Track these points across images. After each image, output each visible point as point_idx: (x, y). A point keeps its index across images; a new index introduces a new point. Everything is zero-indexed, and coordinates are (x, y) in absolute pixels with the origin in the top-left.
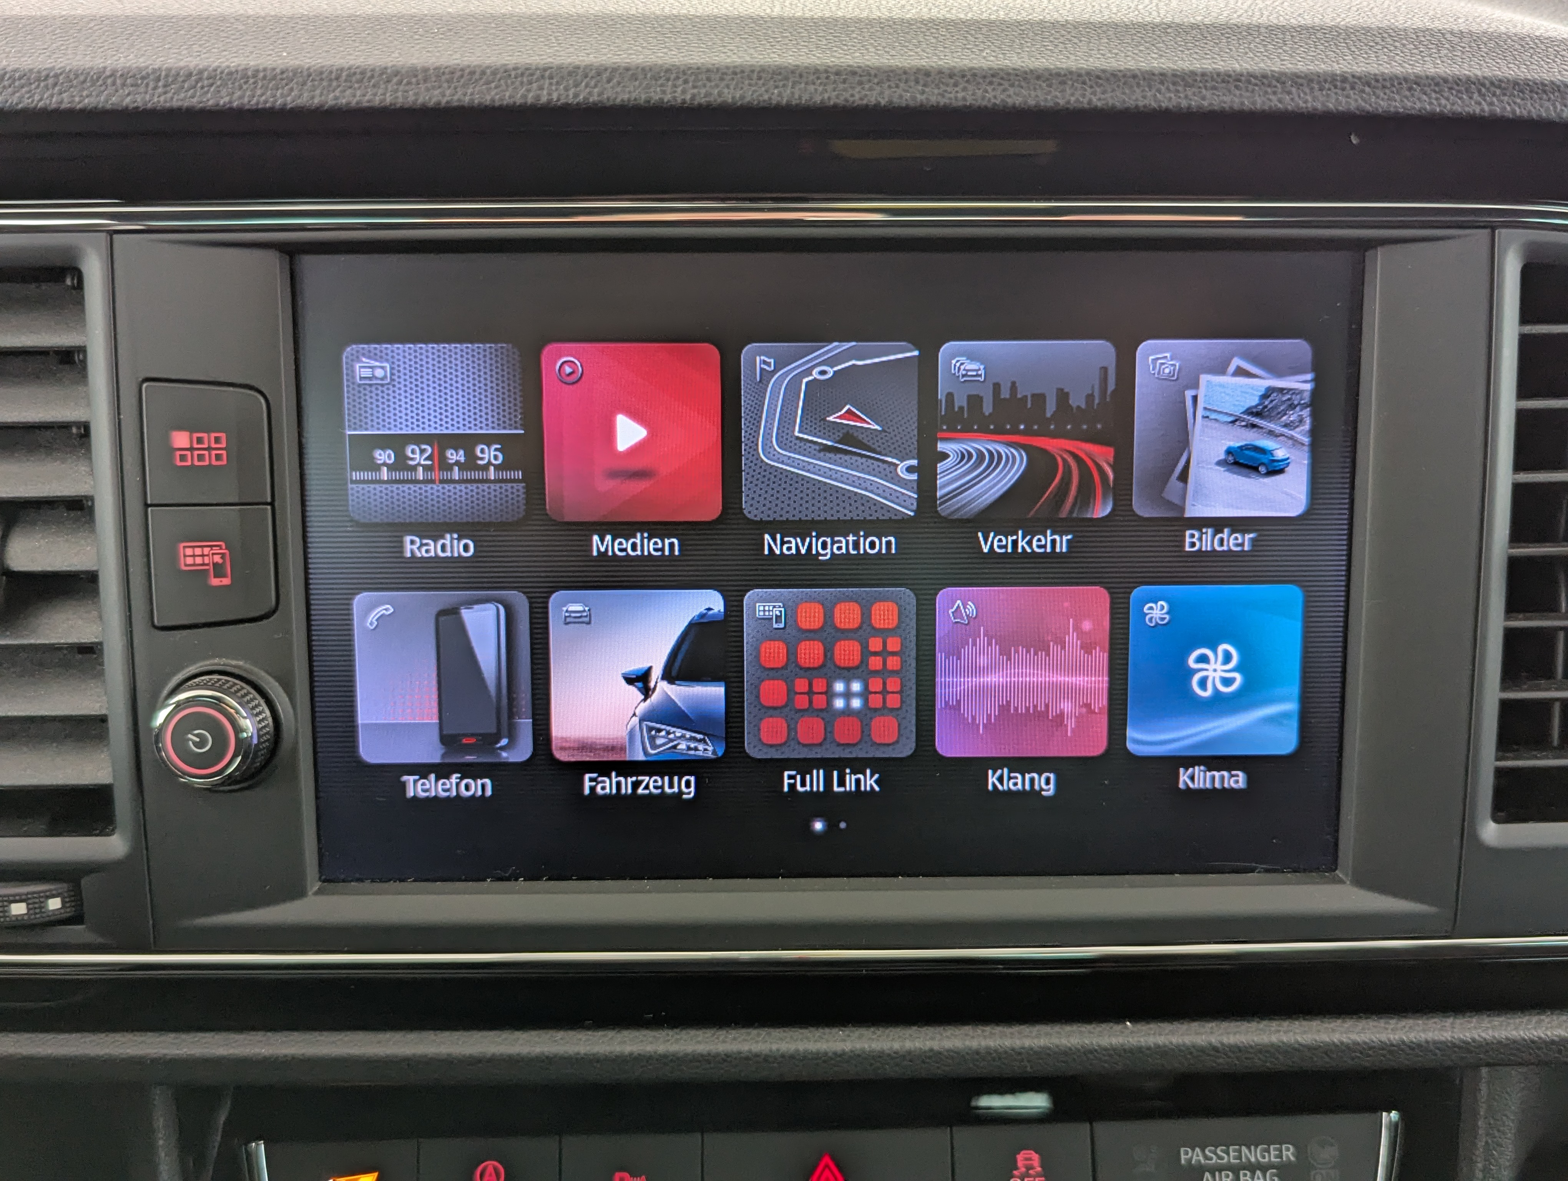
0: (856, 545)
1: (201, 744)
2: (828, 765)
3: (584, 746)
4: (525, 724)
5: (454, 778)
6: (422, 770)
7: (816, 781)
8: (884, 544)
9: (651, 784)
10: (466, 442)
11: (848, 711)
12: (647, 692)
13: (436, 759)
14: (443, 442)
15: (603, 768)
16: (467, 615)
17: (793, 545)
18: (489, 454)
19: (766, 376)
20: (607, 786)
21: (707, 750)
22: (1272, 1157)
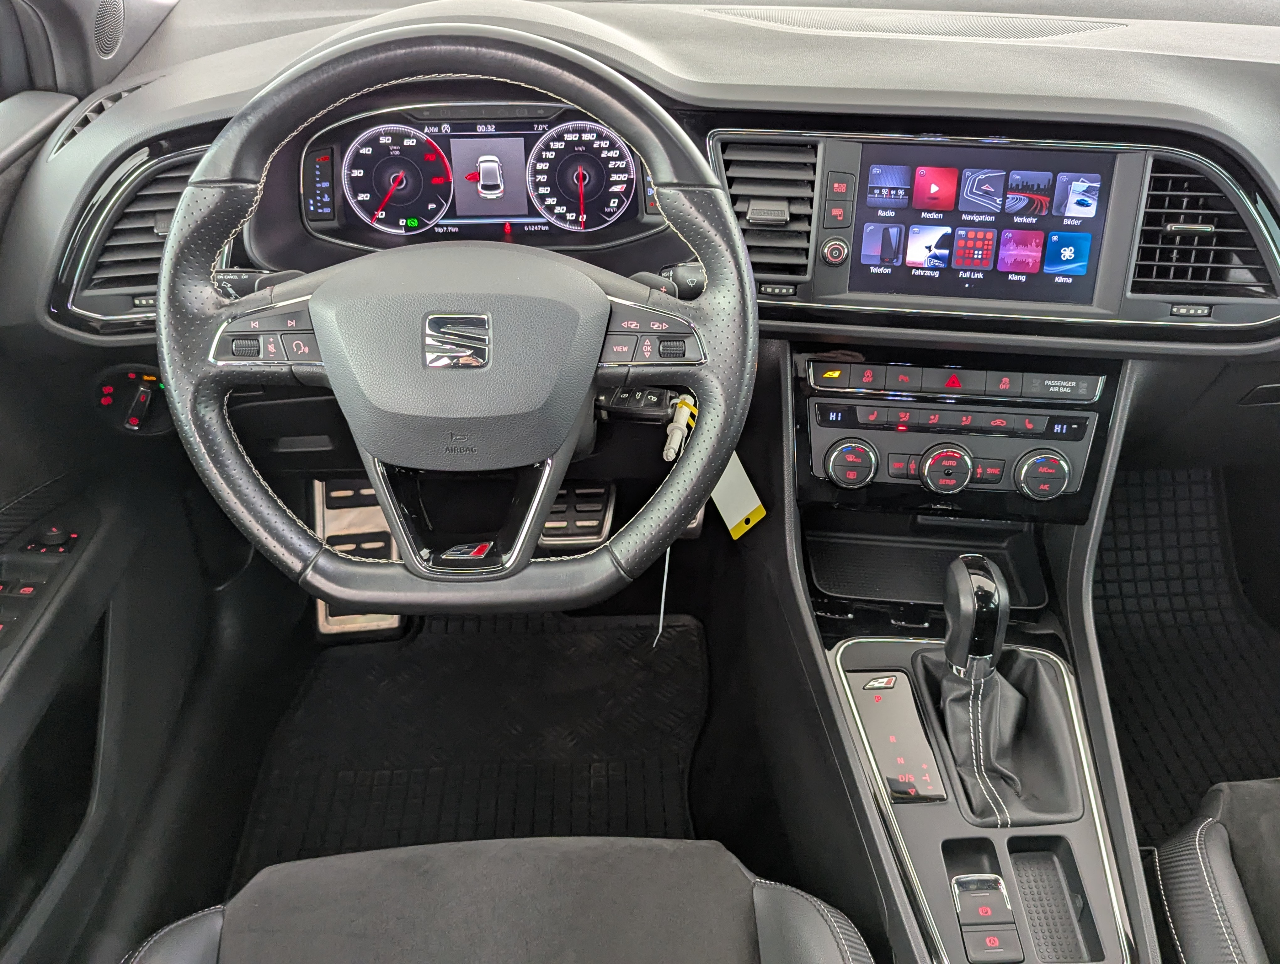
0: (985, 218)
1: (836, 253)
2: (971, 271)
3: (913, 263)
4: (901, 256)
5: (883, 268)
6: (875, 266)
7: (967, 275)
8: (991, 218)
9: (928, 273)
10: (896, 189)
11: (977, 258)
12: (930, 251)
13: (878, 263)
14: (891, 189)
15: (917, 268)
16: (890, 230)
17: (970, 218)
18: (901, 192)
19: (968, 177)
20: (918, 273)
21: (942, 265)
22: (1069, 385)
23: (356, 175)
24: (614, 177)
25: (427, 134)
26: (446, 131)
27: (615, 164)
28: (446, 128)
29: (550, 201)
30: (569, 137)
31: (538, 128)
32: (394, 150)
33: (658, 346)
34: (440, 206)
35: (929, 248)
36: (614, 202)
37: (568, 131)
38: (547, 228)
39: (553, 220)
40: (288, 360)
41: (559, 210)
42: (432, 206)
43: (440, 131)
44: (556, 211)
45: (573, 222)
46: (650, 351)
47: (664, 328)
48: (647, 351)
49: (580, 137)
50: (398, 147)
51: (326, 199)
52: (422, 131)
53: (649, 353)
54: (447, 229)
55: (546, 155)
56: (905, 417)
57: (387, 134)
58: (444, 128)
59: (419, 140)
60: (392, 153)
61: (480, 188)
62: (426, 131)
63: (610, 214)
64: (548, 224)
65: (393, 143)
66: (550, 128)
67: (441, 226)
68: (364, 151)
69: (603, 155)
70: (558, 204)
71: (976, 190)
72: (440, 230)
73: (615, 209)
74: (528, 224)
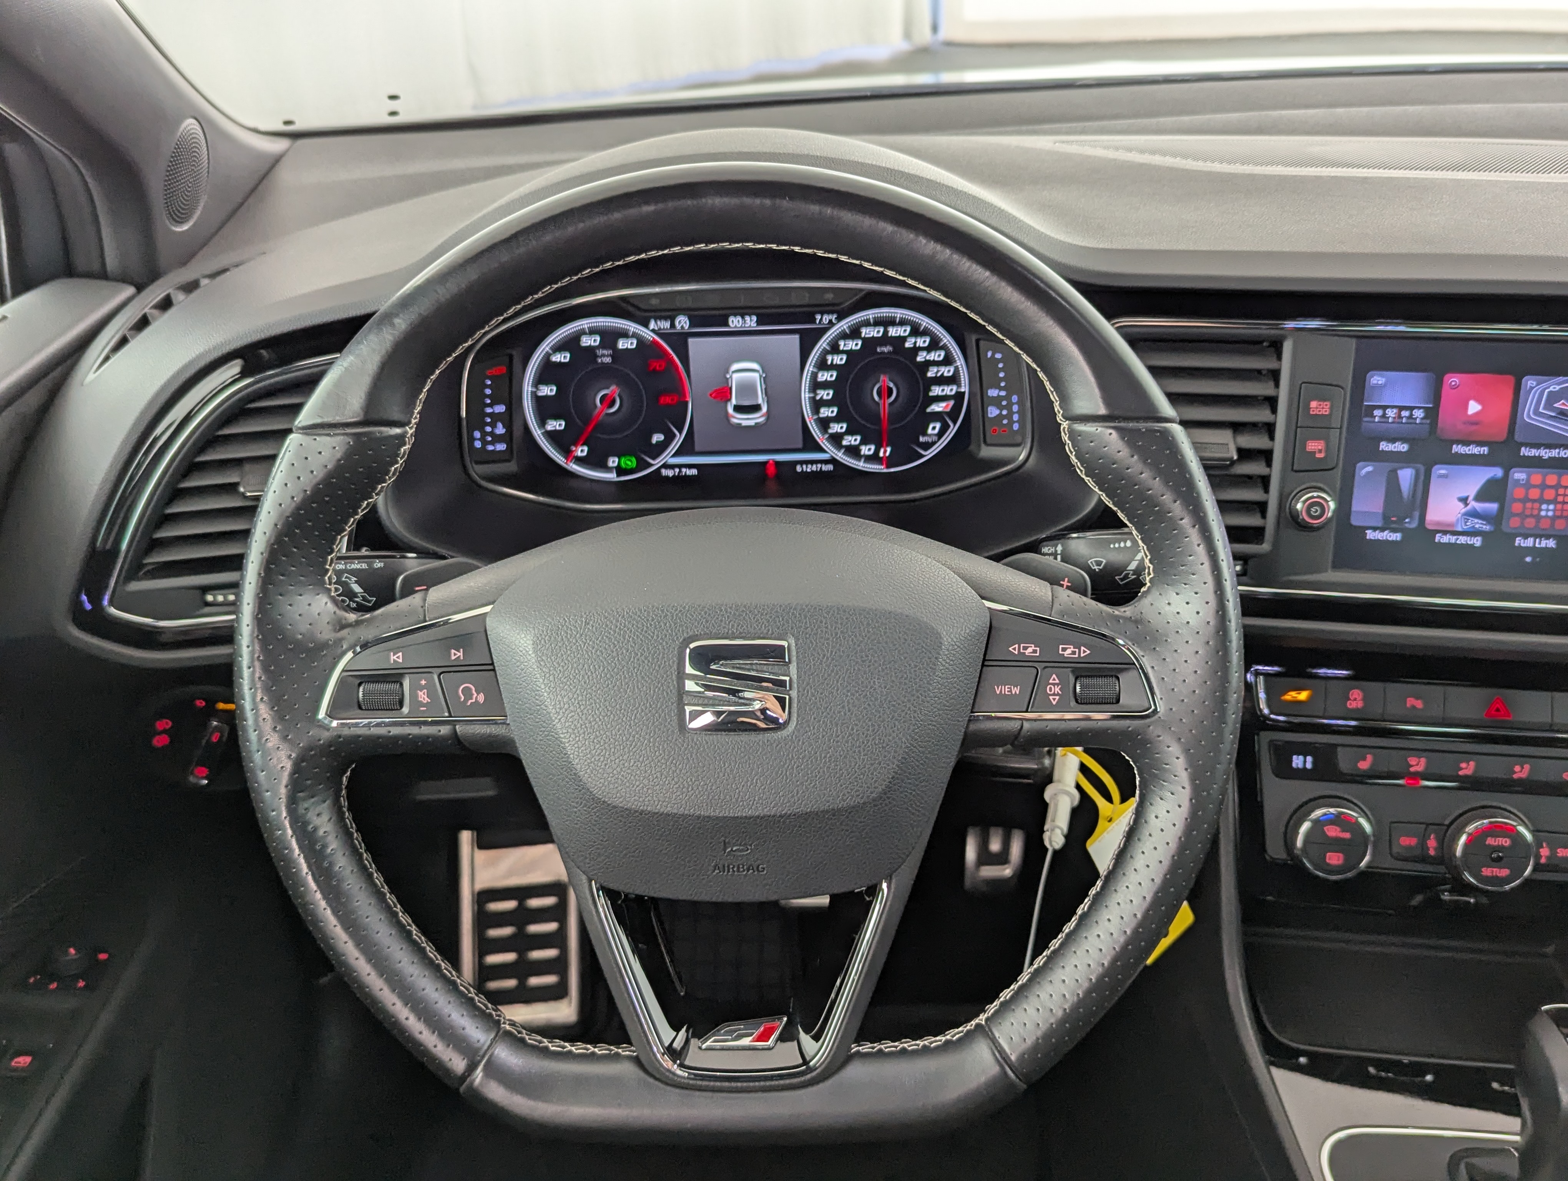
0: (1559, 453)
1: (1317, 511)
2: (1536, 536)
3: (1438, 523)
4: (1417, 514)
5: (1386, 532)
6: (1375, 529)
7: (1530, 542)
9: (1462, 540)
10: (1411, 409)
11: (1547, 516)
12: (1466, 505)
13: (1380, 525)
14: (1401, 408)
15: (1445, 533)
16: (1399, 472)
17: (1534, 452)
18: (1419, 414)
19: (1532, 388)
20: (1446, 539)
21: (1487, 528)
23: (544, 394)
24: (936, 391)
25: (653, 331)
26: (682, 327)
27: (938, 371)
28: (682, 322)
29: (837, 428)
30: (868, 332)
31: (821, 319)
32: (603, 355)
33: (1071, 685)
34: (670, 437)
35: (1464, 500)
36: (934, 428)
37: (867, 324)
38: (830, 467)
39: (840, 456)
40: (451, 716)
41: (851, 440)
42: (657, 438)
43: (673, 326)
44: (844, 443)
45: (869, 459)
46: (1058, 694)
47: (1082, 655)
48: (1054, 694)
49: (886, 332)
50: (610, 352)
51: (500, 430)
52: (646, 326)
53: (1057, 698)
54: (680, 471)
55: (832, 360)
56: (1417, 765)
57: (592, 332)
58: (680, 322)
59: (641, 341)
60: (599, 361)
61: (730, 410)
62: (651, 327)
63: (927, 446)
64: (833, 461)
65: (602, 345)
66: (839, 319)
67: (672, 467)
68: (558, 358)
69: (919, 359)
70: (850, 432)
71: (1544, 408)
72: (670, 473)
73: (935, 438)
74: (802, 463)
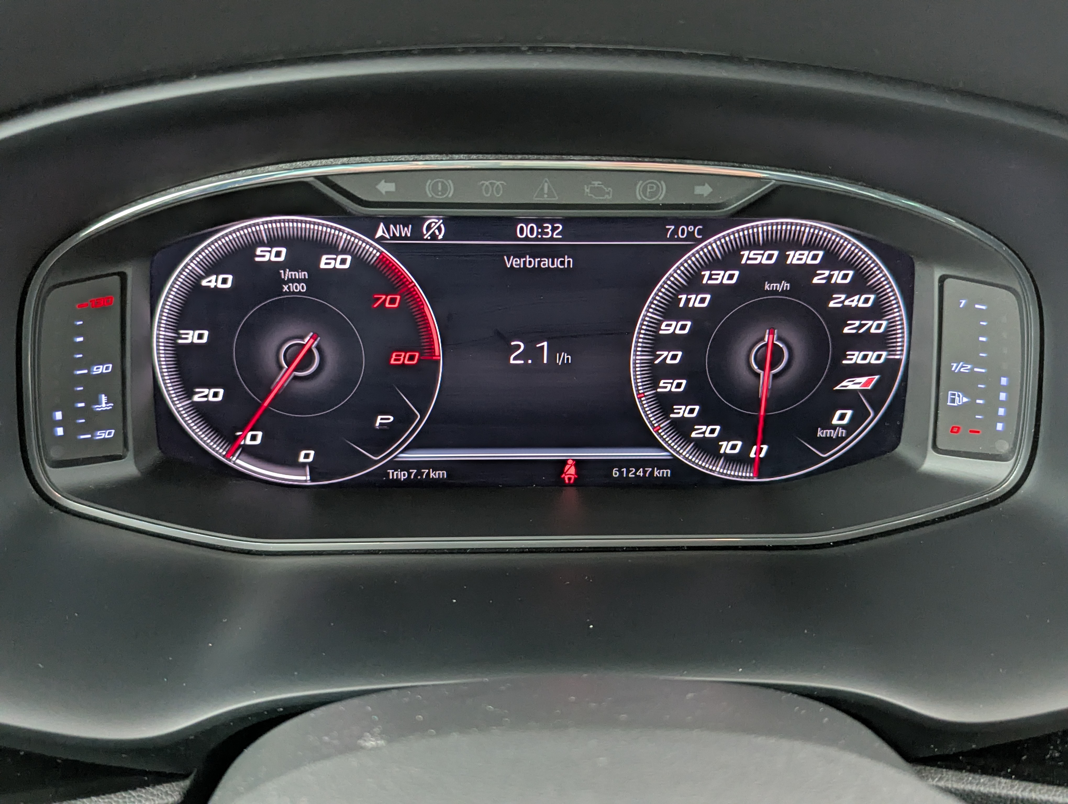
23: (189, 341)
24: (855, 357)
25: (380, 240)
26: (434, 237)
27: (862, 326)
28: (433, 228)
29: (683, 411)
30: (753, 258)
31: (675, 232)
32: (293, 281)
34: (405, 419)
36: (842, 417)
37: (753, 245)
38: (667, 473)
39: (685, 455)
41: (705, 431)
42: (383, 420)
43: (417, 234)
44: (694, 435)
45: (730, 459)
49: (783, 257)
50: (303, 275)
51: (104, 404)
52: (371, 235)
54: (419, 473)
55: (688, 300)
57: (273, 242)
58: (429, 228)
59: (358, 260)
60: (286, 288)
62: (379, 233)
63: (829, 443)
64: (672, 462)
65: (290, 264)
66: (706, 234)
67: (406, 465)
68: (211, 282)
69: (833, 304)
70: (703, 419)
72: (402, 475)
73: (842, 432)
74: (620, 463)
